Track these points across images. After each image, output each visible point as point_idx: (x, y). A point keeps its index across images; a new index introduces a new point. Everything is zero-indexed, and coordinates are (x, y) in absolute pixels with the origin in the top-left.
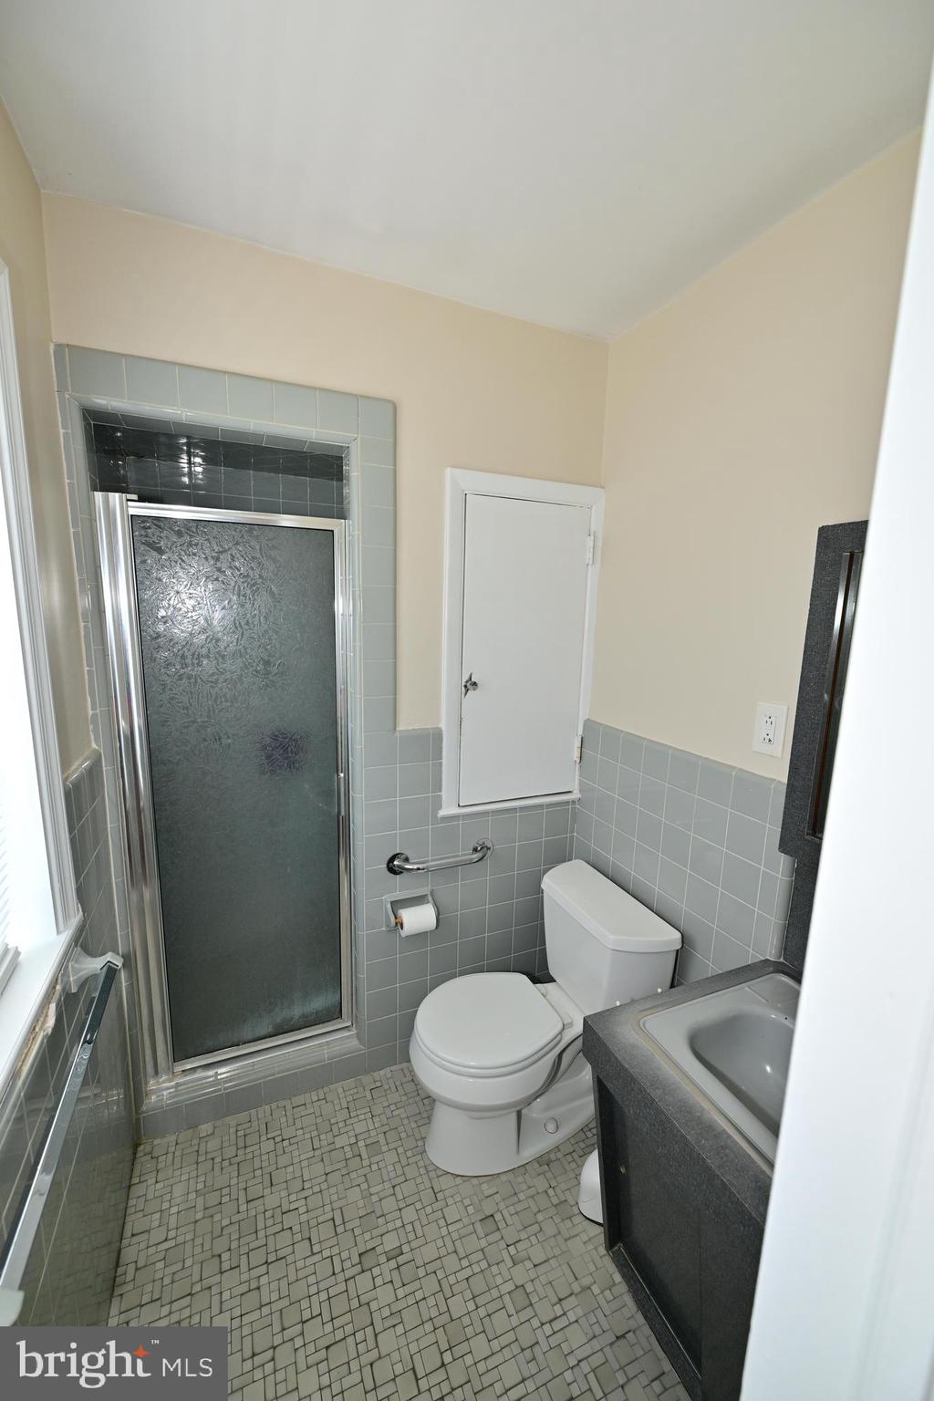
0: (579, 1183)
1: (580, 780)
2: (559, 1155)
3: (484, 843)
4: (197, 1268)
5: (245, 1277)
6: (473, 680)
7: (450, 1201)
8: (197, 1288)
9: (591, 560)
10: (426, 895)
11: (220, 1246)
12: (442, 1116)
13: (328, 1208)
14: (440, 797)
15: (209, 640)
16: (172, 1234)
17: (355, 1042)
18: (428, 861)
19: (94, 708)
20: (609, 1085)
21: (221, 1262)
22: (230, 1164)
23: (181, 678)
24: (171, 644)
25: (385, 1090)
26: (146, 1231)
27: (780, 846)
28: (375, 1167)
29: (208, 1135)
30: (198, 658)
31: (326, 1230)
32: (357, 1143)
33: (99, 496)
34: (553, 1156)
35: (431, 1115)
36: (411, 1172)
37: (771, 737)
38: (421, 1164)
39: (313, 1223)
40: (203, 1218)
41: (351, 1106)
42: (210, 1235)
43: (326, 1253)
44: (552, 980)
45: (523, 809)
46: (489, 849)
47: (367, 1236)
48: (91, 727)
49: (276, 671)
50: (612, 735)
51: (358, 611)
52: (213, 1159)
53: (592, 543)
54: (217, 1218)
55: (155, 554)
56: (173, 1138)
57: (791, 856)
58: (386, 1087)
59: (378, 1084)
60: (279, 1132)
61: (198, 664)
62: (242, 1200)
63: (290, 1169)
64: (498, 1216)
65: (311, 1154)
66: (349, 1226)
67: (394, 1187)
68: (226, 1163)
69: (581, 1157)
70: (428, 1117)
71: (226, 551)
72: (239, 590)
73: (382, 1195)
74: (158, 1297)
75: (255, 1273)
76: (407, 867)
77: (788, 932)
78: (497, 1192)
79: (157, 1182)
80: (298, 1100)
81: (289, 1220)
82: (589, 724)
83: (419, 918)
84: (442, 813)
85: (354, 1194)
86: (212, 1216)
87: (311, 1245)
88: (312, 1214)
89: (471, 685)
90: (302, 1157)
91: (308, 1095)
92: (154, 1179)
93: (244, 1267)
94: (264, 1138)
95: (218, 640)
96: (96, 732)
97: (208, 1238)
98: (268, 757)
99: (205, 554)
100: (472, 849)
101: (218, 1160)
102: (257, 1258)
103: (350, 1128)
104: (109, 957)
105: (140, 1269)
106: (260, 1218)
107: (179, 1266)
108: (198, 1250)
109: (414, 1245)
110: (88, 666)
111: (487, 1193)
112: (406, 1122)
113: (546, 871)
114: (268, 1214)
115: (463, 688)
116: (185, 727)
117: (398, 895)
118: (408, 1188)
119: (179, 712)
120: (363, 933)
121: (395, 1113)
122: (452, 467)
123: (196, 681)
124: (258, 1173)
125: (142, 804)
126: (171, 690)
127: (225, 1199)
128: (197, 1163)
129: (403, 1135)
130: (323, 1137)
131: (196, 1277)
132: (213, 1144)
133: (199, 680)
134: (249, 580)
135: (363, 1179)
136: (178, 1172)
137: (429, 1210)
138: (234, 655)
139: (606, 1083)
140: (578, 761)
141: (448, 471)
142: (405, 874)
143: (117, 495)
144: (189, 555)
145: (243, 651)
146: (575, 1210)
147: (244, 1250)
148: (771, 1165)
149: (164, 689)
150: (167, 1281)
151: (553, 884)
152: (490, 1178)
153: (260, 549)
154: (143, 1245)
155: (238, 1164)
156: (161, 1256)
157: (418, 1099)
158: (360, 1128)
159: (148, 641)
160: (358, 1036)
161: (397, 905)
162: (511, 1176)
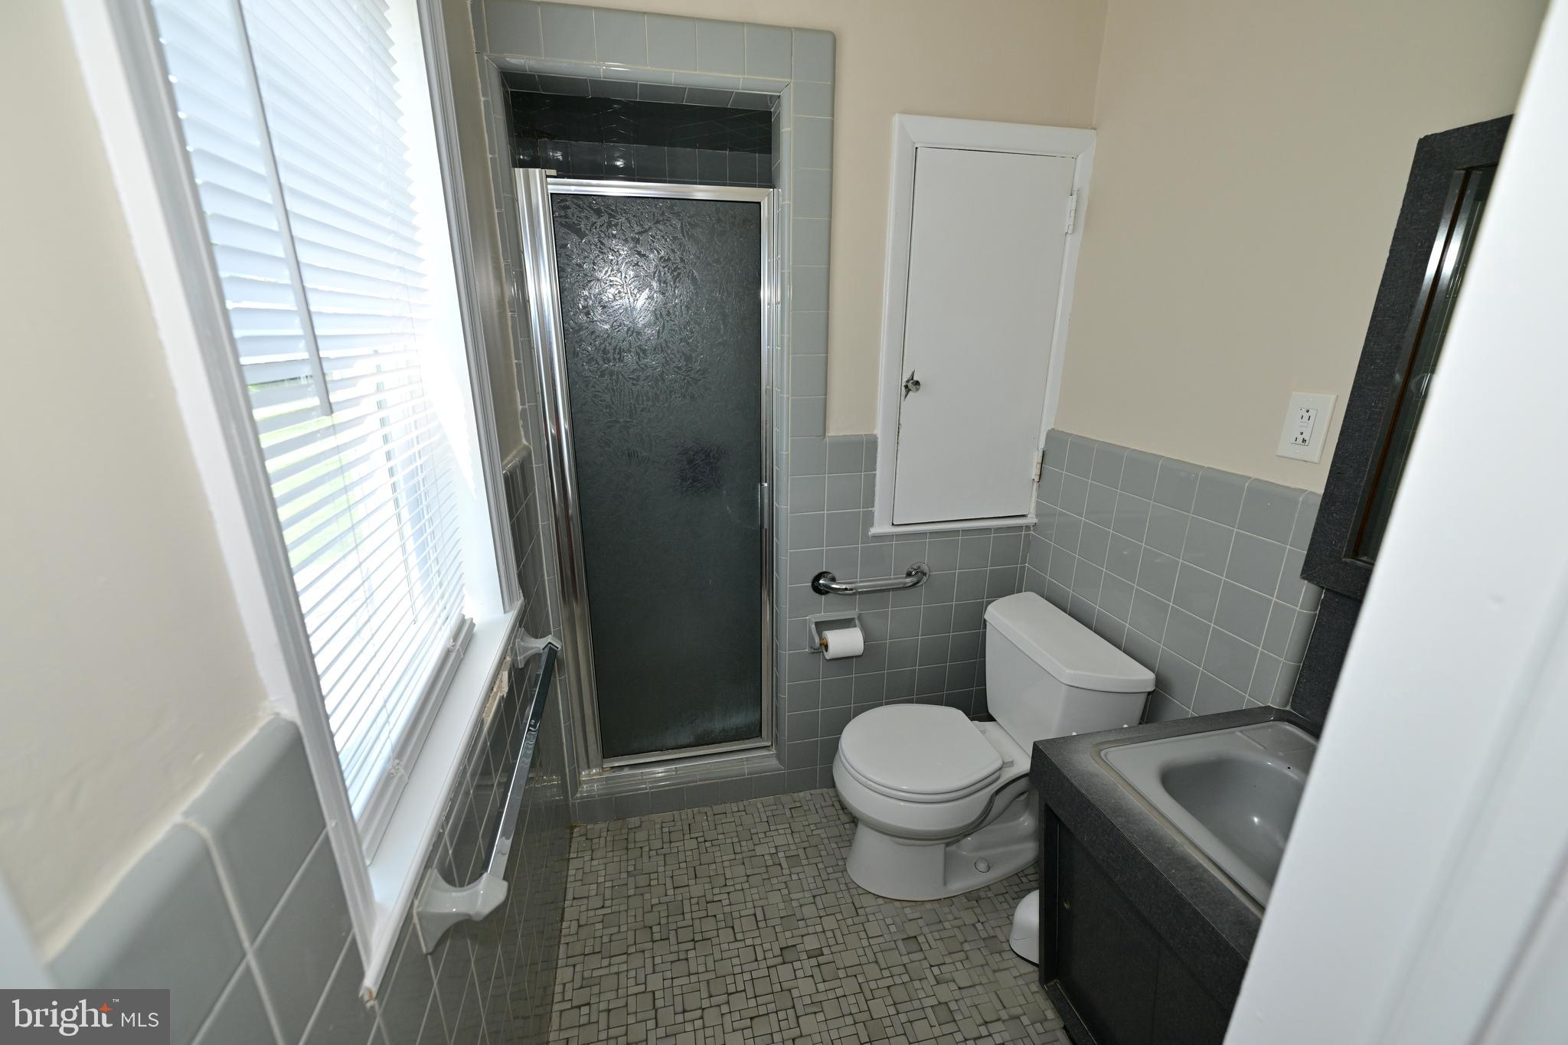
0: (1012, 923)
1: (1037, 502)
2: (990, 894)
3: (919, 567)
4: (631, 934)
5: (674, 948)
6: (915, 379)
7: (871, 918)
8: (632, 950)
9: (1071, 227)
10: (853, 619)
11: (651, 919)
12: (865, 838)
13: (749, 905)
14: (872, 513)
15: (630, 333)
16: (608, 903)
17: (774, 762)
18: (856, 582)
19: (523, 404)
20: (1059, 812)
21: (652, 933)
22: (657, 855)
23: (602, 375)
24: (593, 337)
25: (805, 811)
26: (585, 897)
27: (1304, 571)
28: (795, 877)
29: (635, 828)
30: (620, 353)
31: (748, 924)
32: (777, 853)
33: (519, 172)
34: (982, 894)
35: (853, 839)
36: (831, 886)
37: (1306, 436)
38: (842, 880)
39: (736, 915)
40: (635, 895)
41: (771, 820)
42: (641, 910)
43: (749, 942)
44: (991, 719)
45: (965, 531)
46: (925, 574)
47: (788, 934)
48: (521, 423)
49: (698, 368)
50: (1083, 446)
51: (786, 298)
52: (641, 848)
53: (1074, 204)
54: (647, 896)
55: (575, 238)
56: (604, 825)
57: (1318, 584)
58: (806, 808)
59: (798, 804)
60: (701, 834)
61: (619, 359)
62: (669, 885)
63: (713, 866)
64: (921, 939)
65: (733, 856)
66: (770, 923)
67: (814, 897)
68: (653, 853)
69: (1014, 899)
70: (849, 840)
71: (646, 231)
72: (659, 276)
73: (802, 902)
74: (598, 951)
75: (684, 947)
76: (834, 586)
77: (1301, 676)
78: (921, 918)
79: (592, 859)
80: (718, 809)
81: (713, 909)
82: (1052, 435)
83: (845, 641)
84: (873, 531)
85: (775, 898)
86: (642, 894)
87: (735, 934)
88: (734, 908)
89: (911, 385)
90: (725, 858)
91: (728, 805)
92: (590, 857)
93: (673, 940)
94: (687, 837)
95: (639, 333)
96: (525, 426)
97: (640, 912)
98: (690, 462)
99: (625, 236)
100: (905, 572)
101: (646, 849)
102: (686, 934)
103: (770, 839)
104: (549, 639)
105: (581, 926)
106: (686, 903)
107: (616, 930)
108: (631, 919)
109: (834, 949)
110: (516, 359)
111: (910, 917)
112: (826, 841)
113: (989, 603)
114: (694, 901)
115: (903, 389)
116: (609, 427)
117: (824, 616)
118: (829, 900)
119: (602, 411)
120: (786, 653)
121: (815, 833)
122: (904, 112)
123: (618, 378)
124: (683, 865)
125: (570, 512)
126: (594, 387)
127: (654, 883)
128: (627, 849)
129: (823, 853)
130: (744, 843)
131: (631, 941)
132: (641, 835)
133: (621, 377)
134: (670, 265)
135: (784, 885)
136: (611, 854)
137: (850, 922)
138: (655, 350)
139: (1055, 810)
140: (1037, 479)
141: (897, 118)
142: (830, 596)
143: (537, 170)
144: (609, 237)
145: (664, 345)
146: (1005, 946)
147: (673, 926)
148: (1262, 909)
149: (587, 386)
150: (606, 939)
151: (997, 614)
152: (914, 904)
153: (682, 226)
154: (583, 908)
155: (665, 855)
156: (600, 919)
157: (838, 822)
158: (780, 840)
159: (571, 334)
160: (778, 757)
161: (822, 626)
162: (936, 905)
